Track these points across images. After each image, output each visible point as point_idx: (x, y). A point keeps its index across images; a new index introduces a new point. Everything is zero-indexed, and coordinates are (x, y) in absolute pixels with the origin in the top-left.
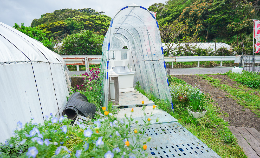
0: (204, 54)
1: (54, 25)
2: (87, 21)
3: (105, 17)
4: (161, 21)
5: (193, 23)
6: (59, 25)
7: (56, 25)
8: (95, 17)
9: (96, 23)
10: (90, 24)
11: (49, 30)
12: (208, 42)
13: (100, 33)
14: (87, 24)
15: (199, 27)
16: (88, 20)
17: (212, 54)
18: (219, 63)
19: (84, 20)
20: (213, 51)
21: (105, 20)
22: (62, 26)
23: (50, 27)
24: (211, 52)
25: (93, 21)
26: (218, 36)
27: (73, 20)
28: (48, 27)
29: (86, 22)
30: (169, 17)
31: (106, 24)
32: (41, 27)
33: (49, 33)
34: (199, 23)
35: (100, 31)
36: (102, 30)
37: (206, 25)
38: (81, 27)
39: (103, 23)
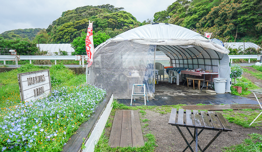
0: (234, 53)
1: (80, 22)
2: (111, 19)
3: (124, 13)
4: (187, 20)
5: (222, 22)
6: (84, 23)
7: (81, 23)
8: (118, 14)
9: (119, 21)
10: (114, 22)
11: (75, 28)
12: (236, 42)
13: (123, 30)
14: (110, 21)
16: (111, 17)
17: (241, 53)
18: (247, 60)
19: (107, 18)
20: (242, 50)
21: (127, 17)
22: (87, 24)
23: (76, 25)
24: (240, 51)
25: (116, 18)
26: (247, 35)
27: (97, 17)
28: (74, 25)
29: (109, 20)
30: (196, 15)
31: (128, 21)
32: (67, 25)
33: (75, 31)
35: (122, 28)
36: (125, 27)
37: (235, 25)
38: (105, 24)
39: (126, 20)
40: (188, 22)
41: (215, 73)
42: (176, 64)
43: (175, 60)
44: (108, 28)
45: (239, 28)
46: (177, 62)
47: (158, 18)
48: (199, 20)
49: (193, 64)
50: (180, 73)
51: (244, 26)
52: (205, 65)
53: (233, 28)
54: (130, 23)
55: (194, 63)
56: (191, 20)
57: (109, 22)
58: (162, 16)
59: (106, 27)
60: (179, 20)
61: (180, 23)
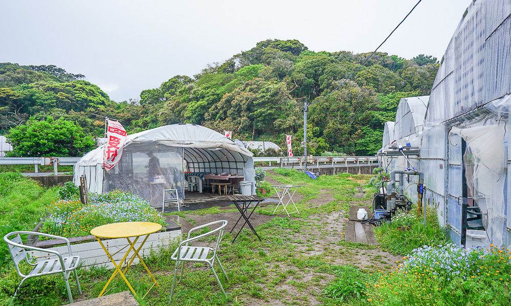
2: (61, 92)
3: (86, 84)
4: (192, 106)
5: (236, 114)
6: (4, 95)
8: (75, 86)
9: (78, 97)
10: (67, 98)
12: (254, 140)
13: (86, 114)
14: (60, 97)
15: (245, 121)
16: (61, 90)
17: (261, 155)
18: (268, 163)
19: (55, 90)
20: (263, 151)
21: (93, 92)
22: (10, 97)
24: (260, 153)
25: (71, 93)
26: (265, 132)
27: (32, 87)
29: (58, 94)
30: (203, 101)
31: (95, 100)
34: (244, 116)
35: (85, 111)
36: (91, 108)
37: (251, 119)
38: (49, 101)
39: (91, 98)
40: (194, 110)
41: (241, 176)
42: (194, 168)
43: (193, 163)
44: (56, 109)
45: (256, 123)
46: (196, 165)
47: (148, 99)
48: (209, 108)
49: (216, 168)
50: (203, 179)
51: (261, 121)
52: (230, 168)
53: (248, 123)
54: (98, 103)
55: (211, 167)
56: (197, 108)
57: (57, 98)
58: (153, 96)
59: (53, 107)
60: (181, 106)
61: (183, 110)
